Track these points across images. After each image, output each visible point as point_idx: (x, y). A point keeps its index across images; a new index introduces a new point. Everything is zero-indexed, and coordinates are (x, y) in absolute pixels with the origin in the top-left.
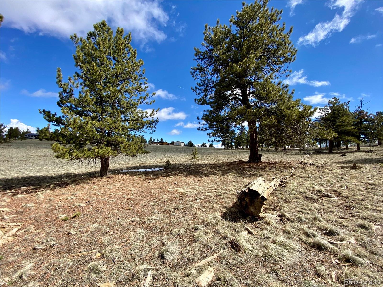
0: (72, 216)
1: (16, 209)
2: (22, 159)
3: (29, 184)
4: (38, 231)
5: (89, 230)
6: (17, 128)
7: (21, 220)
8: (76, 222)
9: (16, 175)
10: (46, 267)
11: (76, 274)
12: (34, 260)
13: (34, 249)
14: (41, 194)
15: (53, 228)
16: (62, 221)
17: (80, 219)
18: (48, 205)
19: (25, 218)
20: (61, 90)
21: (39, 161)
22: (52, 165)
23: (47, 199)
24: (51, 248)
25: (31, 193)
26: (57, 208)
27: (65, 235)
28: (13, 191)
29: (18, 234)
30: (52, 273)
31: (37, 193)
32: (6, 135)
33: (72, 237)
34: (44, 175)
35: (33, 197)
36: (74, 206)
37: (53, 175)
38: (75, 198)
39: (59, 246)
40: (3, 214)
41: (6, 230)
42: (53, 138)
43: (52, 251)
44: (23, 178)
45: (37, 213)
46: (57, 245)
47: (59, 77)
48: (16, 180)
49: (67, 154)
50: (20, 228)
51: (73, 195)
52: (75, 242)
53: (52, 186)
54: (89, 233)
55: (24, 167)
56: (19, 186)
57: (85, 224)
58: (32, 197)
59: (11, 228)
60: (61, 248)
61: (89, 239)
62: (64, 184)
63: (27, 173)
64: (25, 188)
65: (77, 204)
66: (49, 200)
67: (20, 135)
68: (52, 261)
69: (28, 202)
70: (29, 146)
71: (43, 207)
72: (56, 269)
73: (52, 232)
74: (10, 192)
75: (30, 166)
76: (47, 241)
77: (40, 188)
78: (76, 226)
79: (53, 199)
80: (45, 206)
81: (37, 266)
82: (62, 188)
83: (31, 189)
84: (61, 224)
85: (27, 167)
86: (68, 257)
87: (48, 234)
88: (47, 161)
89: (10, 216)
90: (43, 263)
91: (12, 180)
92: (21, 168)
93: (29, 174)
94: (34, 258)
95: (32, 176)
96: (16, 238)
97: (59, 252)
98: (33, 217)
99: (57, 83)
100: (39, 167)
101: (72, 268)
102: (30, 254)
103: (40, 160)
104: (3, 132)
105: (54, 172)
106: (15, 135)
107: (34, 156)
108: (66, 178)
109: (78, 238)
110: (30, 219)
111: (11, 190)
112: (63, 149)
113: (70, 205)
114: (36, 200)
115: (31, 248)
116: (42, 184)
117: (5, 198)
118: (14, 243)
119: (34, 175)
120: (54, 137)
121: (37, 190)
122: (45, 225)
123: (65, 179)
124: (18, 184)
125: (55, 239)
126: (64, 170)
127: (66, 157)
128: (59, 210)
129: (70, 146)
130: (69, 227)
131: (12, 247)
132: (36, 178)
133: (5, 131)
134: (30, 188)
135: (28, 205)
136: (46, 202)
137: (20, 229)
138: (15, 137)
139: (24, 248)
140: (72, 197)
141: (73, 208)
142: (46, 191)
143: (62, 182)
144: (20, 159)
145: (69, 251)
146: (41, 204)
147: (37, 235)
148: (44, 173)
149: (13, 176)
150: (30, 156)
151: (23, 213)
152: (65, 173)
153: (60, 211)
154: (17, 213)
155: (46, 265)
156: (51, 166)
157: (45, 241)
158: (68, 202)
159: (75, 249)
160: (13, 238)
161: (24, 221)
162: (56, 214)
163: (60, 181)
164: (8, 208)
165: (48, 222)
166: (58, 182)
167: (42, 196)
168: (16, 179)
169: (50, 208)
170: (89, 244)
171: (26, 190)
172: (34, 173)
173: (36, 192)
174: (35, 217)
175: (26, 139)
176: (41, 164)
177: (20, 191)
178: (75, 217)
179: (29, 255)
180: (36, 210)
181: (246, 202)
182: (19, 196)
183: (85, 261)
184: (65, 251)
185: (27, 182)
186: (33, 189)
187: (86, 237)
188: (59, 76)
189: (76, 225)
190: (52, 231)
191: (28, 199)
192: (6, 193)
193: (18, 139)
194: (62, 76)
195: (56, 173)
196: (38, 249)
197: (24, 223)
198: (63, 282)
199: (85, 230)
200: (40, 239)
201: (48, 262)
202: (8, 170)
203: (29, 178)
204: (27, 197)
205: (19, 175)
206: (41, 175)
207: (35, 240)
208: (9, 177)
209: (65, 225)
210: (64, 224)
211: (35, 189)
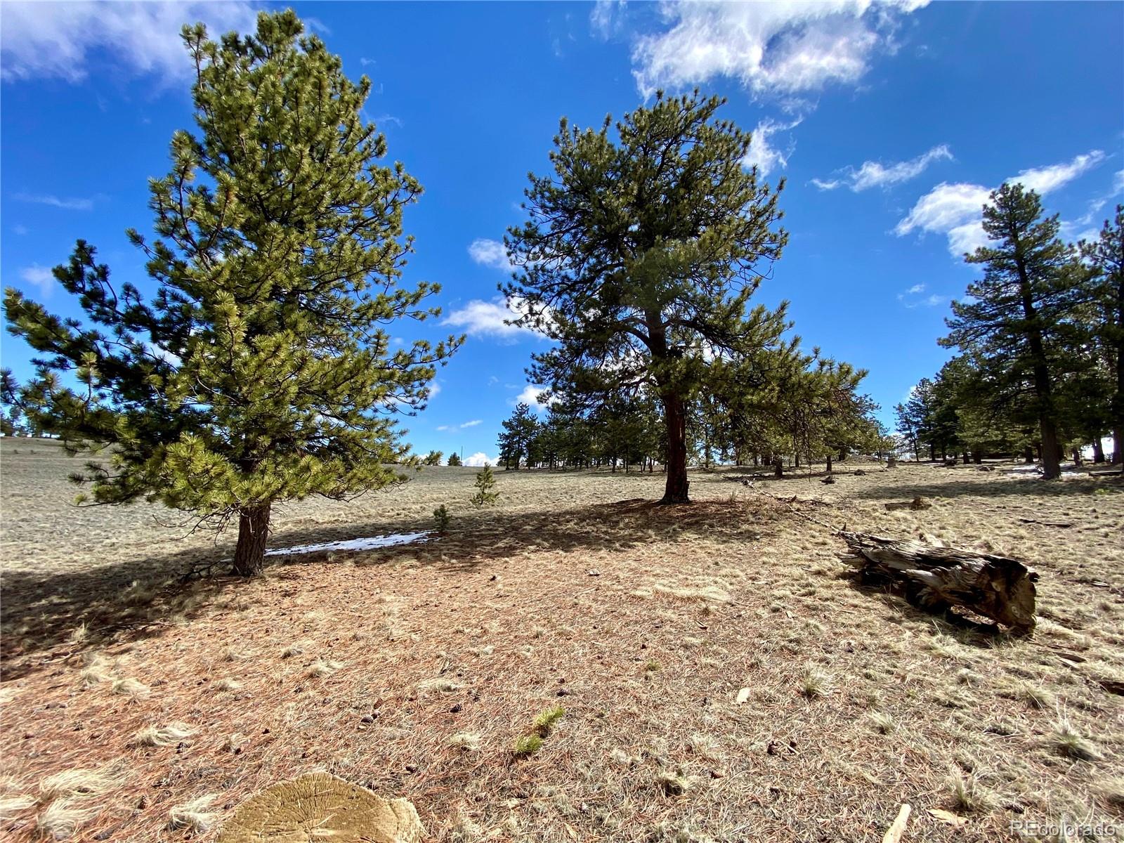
181: (997, 593)
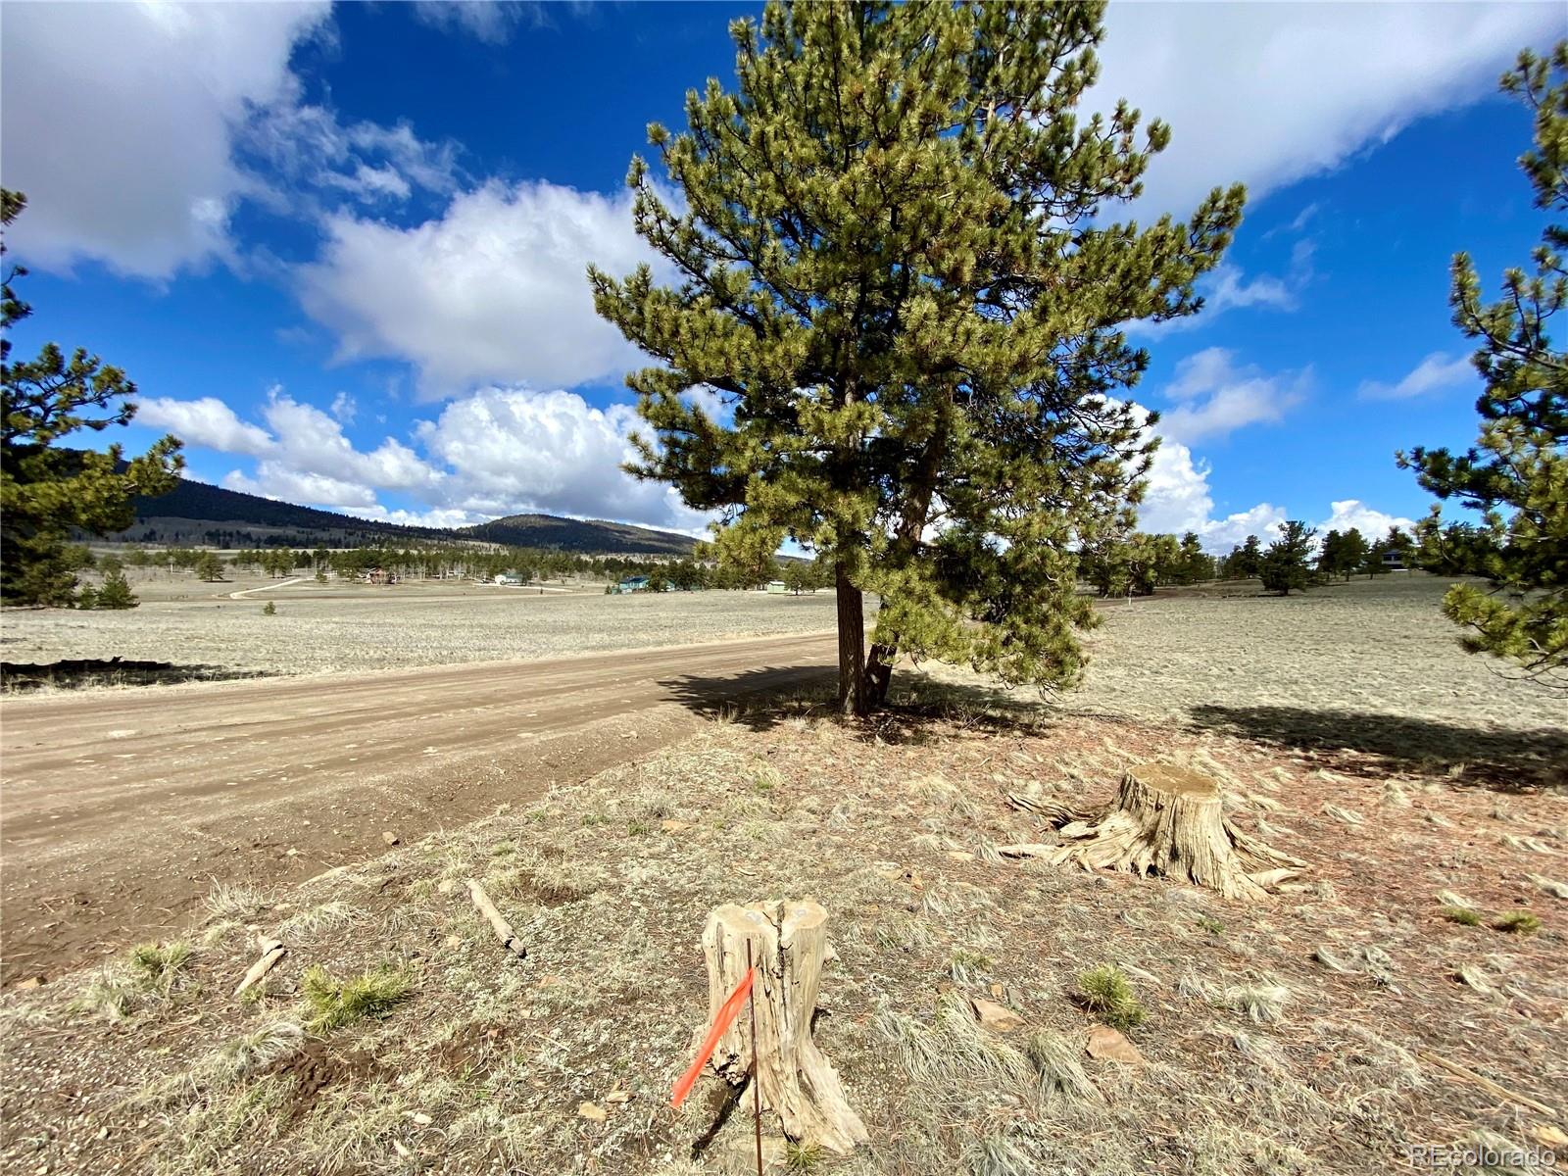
0: (1497, 920)
1: (1301, 812)
2: (1366, 647)
3: (1375, 745)
4: (1347, 910)
5: (1559, 1015)
6: (1354, 532)
7: (1308, 854)
8: (1511, 951)
9: (1336, 705)
10: (1327, 1029)
11: (1419, 1128)
12: (1301, 989)
13: (1315, 958)
14: (1402, 792)
15: (1406, 928)
16: (1448, 920)
17: (1530, 946)
18: (1416, 839)
19: (1320, 852)
20: (1481, 343)
21: (1433, 661)
22: (1487, 684)
23: (1418, 816)
24: (1371, 988)
25: (1369, 775)
26: (1446, 863)
27: (1441, 975)
28: (1311, 753)
29: (1284, 888)
30: (1340, 1062)
31: (1387, 782)
32: (1314, 560)
33: (1467, 998)
34: (1443, 721)
35: (1371, 792)
36: (1524, 884)
37: (1483, 727)
38: (1543, 849)
39: (1403, 999)
40: (1261, 814)
41: (1254, 861)
42: (1457, 565)
43: (1372, 999)
44: (1357, 717)
45: (1363, 852)
46: (1392, 988)
47: (1463, 294)
48: (1332, 720)
49: (1518, 634)
50: (1295, 874)
51: (1540, 834)
52: (1471, 1024)
53: (1457, 771)
54: (1554, 1025)
55: (1369, 680)
56: (1335, 743)
57: (1549, 981)
58: (1367, 790)
59: (1269, 864)
60: (1409, 1007)
61: (1541, 1046)
62: (1517, 775)
63: (1377, 701)
64: (1353, 752)
65: (1543, 881)
66: (1425, 823)
67: (1366, 558)
68: (1355, 1027)
69: (1348, 803)
70: (1396, 600)
71: (1394, 837)
72: (1357, 1060)
73: (1398, 939)
74: (1302, 754)
75: (1393, 675)
76: (1365, 957)
77: (1409, 769)
78: (1503, 969)
79: (1440, 819)
80: (1402, 836)
81: (1301, 1011)
82: (1499, 790)
83: (1372, 764)
84: (1442, 930)
85: (1383, 681)
86: (1418, 1056)
87: (1379, 937)
88: (1467, 665)
89: (1277, 828)
90: (1324, 1014)
91: (1321, 717)
92: (1360, 680)
93: (1384, 706)
94: (1305, 982)
95: (1392, 717)
96: (1276, 899)
97: (1392, 1015)
98: (1348, 861)
99: (1458, 321)
100: (1428, 683)
101: (1416, 1098)
102: (1299, 966)
103: (1438, 656)
104: (1306, 552)
105: (1491, 717)
106: (1347, 559)
107: (1413, 641)
108: (1540, 754)
109: (1487, 1016)
110: (1337, 860)
111: (1306, 749)
112: (1493, 612)
113: (1505, 873)
114: (1377, 805)
115: (1309, 951)
116: (1422, 754)
117: (1278, 770)
118: (1266, 909)
119: (1401, 715)
120: (1462, 560)
121: (1396, 770)
122: (1382, 903)
123: (1533, 756)
124: (1336, 737)
125: (1398, 966)
126: (1542, 716)
127: (1512, 649)
128: (1453, 873)
129: (1546, 599)
130: (1467, 955)
131: (1256, 919)
132: (1408, 727)
133: (1313, 548)
134: (1373, 759)
135: (1344, 813)
136: (1412, 825)
137: (1296, 879)
138: (1347, 565)
139: (1287, 939)
140: (1530, 841)
141: (1518, 889)
142: (1426, 783)
143: (1515, 765)
144: (1358, 649)
145: (1433, 1038)
146: (1391, 825)
147: (1342, 921)
148: (1445, 713)
149: (1327, 707)
150: (1397, 640)
151: (1320, 834)
152: (1545, 730)
153: (1455, 879)
154: (1301, 826)
155: (1332, 1026)
156: (1484, 689)
157: (1357, 953)
158: (1501, 857)
159: (1458, 1044)
160: (1266, 894)
161: (1316, 859)
162: (1437, 882)
163: (1504, 760)
164: (1280, 801)
165: (1394, 899)
166: (1496, 760)
167: (1403, 800)
168: (1334, 717)
169: (1420, 853)
170: (1531, 1067)
171: (1355, 762)
172: (1404, 704)
173: (1387, 777)
174: (1356, 863)
175: (1387, 569)
176: (1437, 675)
177: (1334, 761)
178: (1509, 928)
179: (1294, 968)
180: (1367, 839)
182: (1324, 774)
183: (1482, 1115)
184: (1416, 1029)
185: (1369, 735)
186: (1380, 764)
187: (1533, 1033)
188: (1462, 287)
189: (1502, 960)
190: (1399, 935)
191: (1353, 794)
192: (1289, 756)
193: (1360, 573)
194: (1474, 281)
195: (1498, 722)
196: (1327, 967)
197: (1311, 866)
198: (1359, 1112)
199: (1539, 1002)
200: (1346, 940)
201: (1341, 1023)
202: (1316, 682)
203: (1379, 721)
204: (1351, 786)
205: (1347, 704)
206: (1432, 717)
207: (1328, 933)
208: (1314, 708)
209: (1458, 939)
210: (1452, 934)
211: (1391, 768)
